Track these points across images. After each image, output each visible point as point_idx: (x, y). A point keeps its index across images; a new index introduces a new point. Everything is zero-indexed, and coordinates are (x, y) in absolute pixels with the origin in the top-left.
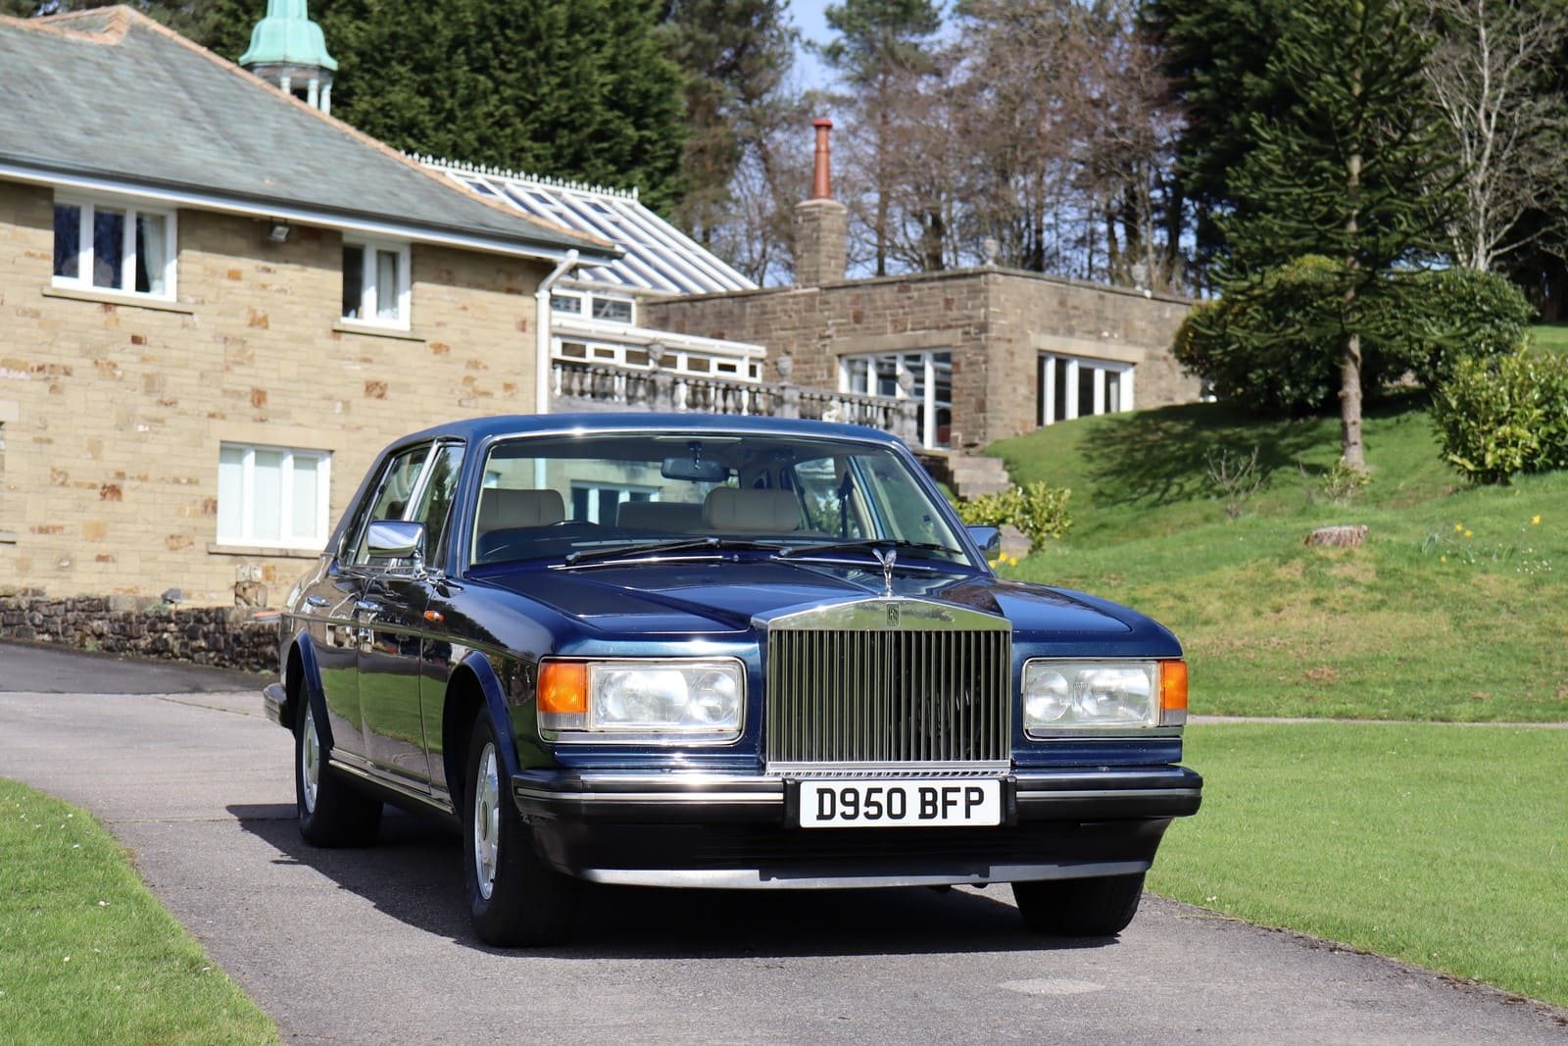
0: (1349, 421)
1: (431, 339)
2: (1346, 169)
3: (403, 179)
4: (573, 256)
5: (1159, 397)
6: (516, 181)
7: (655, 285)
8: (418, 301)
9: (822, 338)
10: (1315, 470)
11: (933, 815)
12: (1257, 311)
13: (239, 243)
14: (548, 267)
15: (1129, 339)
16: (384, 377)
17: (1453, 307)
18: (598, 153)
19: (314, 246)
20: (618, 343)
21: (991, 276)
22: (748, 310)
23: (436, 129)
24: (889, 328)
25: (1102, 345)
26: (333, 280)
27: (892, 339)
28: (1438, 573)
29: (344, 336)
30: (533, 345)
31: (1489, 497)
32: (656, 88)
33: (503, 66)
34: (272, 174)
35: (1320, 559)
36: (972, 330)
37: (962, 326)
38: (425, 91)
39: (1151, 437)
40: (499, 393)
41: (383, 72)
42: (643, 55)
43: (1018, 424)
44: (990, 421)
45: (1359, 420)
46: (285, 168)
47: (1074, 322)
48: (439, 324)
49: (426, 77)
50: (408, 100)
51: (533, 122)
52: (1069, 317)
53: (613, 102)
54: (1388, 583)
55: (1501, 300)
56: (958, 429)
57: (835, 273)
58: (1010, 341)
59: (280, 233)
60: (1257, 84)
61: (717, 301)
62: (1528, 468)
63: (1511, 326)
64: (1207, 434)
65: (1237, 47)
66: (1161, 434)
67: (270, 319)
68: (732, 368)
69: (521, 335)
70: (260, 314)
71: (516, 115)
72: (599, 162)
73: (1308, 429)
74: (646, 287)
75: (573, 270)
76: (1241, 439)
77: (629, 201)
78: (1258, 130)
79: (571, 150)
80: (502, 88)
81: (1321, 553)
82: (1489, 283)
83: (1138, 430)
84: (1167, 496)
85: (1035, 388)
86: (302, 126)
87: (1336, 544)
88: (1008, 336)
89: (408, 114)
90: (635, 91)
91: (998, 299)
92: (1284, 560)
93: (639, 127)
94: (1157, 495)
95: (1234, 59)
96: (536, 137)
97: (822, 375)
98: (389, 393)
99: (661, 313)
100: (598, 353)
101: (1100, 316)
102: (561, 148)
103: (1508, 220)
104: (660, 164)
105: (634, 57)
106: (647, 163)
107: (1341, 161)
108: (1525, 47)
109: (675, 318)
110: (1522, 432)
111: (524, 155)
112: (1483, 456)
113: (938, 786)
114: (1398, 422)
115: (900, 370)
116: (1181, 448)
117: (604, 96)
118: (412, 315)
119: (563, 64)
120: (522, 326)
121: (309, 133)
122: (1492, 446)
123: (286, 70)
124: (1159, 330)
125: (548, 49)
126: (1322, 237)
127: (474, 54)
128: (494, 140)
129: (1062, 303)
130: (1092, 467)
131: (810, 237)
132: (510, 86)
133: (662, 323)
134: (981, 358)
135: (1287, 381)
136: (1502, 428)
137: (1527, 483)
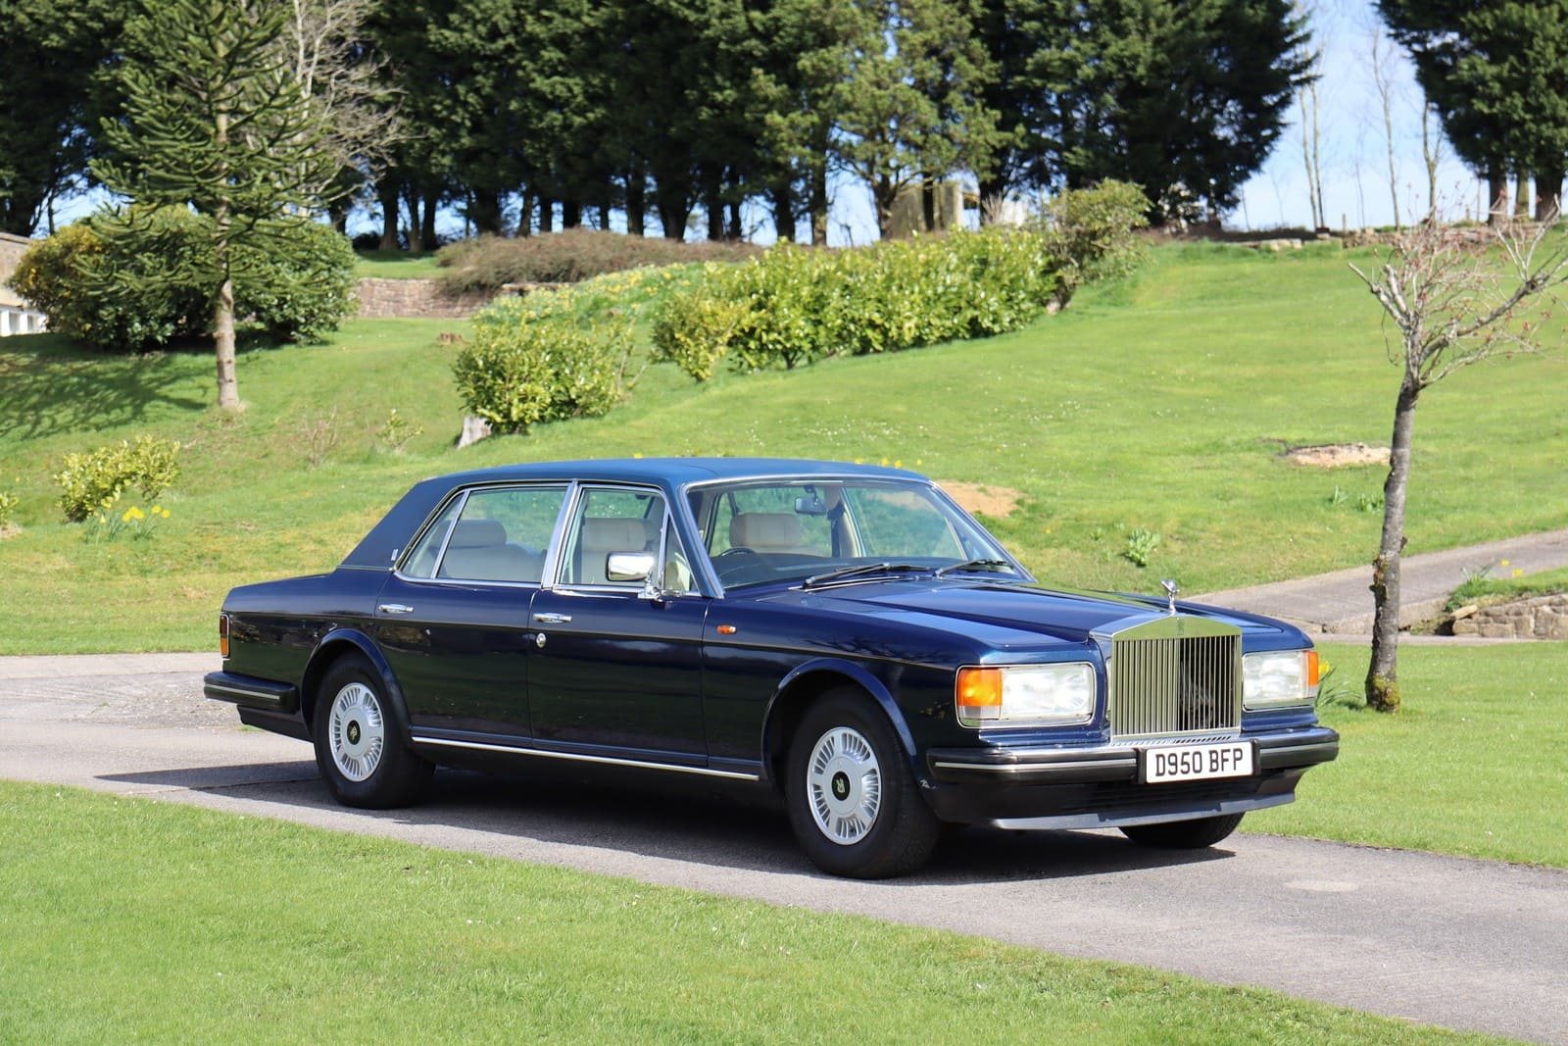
0: (225, 360)
2: (216, 126)
10: (192, 405)
11: (1217, 770)
45: (233, 359)
62: (543, 420)
64: (56, 367)
73: (160, 365)
76: (96, 373)
84: (39, 429)
94: (28, 427)
107: (209, 118)
110: (539, 389)
112: (508, 409)
113: (1219, 747)
116: (35, 382)
122: (516, 401)
126: (202, 189)
135: (137, 319)
136: (524, 386)
137: (542, 433)
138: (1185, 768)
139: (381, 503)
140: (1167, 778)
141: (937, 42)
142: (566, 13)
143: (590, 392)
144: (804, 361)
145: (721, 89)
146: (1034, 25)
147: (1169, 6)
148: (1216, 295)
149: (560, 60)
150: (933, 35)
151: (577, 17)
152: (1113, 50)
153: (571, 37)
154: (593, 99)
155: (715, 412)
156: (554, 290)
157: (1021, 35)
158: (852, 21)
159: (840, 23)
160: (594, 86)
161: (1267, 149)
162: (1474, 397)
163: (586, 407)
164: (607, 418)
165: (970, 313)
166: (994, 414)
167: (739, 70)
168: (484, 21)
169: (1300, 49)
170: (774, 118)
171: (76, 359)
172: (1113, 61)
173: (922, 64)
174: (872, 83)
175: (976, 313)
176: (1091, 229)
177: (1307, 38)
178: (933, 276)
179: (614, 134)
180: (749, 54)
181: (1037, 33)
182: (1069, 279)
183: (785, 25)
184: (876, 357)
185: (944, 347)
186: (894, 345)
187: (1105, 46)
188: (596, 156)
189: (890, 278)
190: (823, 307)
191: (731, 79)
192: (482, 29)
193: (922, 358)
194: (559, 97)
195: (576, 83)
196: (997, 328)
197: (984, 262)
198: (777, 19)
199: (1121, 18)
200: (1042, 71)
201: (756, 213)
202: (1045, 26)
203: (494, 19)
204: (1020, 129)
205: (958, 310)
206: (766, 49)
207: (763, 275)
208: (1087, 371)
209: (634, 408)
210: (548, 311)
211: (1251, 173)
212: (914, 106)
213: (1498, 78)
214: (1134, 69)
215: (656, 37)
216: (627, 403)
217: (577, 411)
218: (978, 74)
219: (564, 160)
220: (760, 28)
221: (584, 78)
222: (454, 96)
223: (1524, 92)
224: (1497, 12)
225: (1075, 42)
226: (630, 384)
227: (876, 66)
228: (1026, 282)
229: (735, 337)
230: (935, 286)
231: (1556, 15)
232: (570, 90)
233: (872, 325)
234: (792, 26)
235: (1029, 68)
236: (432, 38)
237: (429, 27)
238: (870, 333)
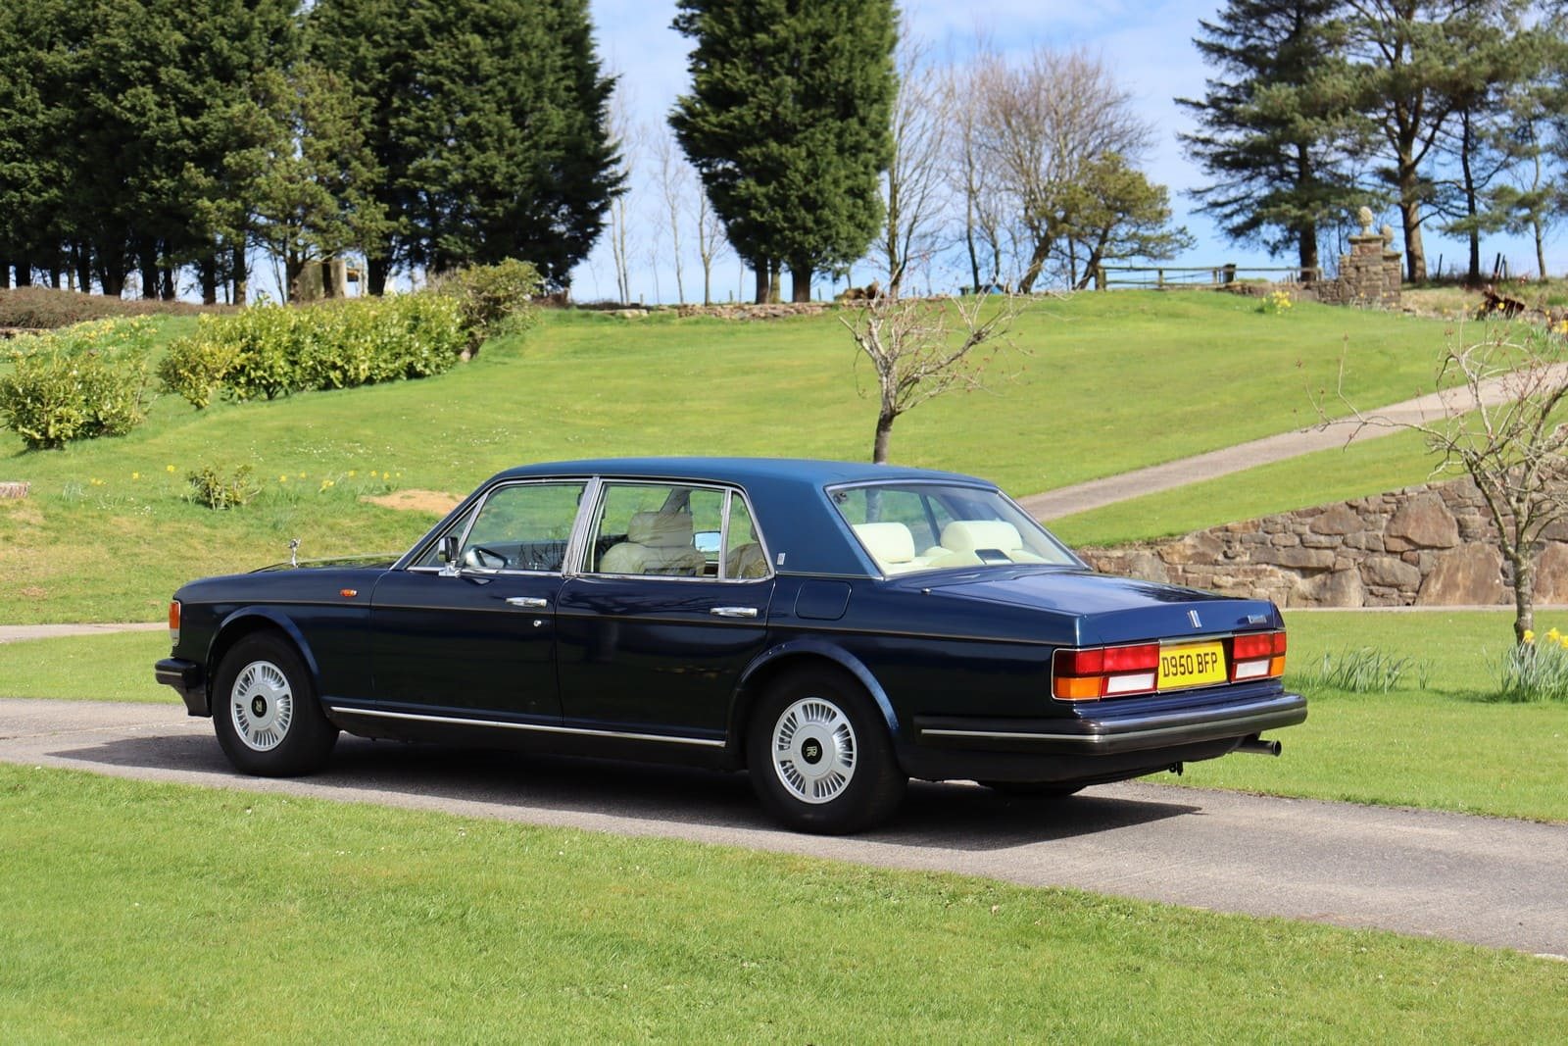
31: (48, 458)
62: (75, 438)
110: (73, 412)
112: (46, 428)
122: (53, 421)
136: (60, 409)
137: (75, 449)
141: (337, 149)
142: (22, 111)
143: (116, 415)
144: (282, 393)
145: (158, 178)
146: (414, 139)
147: (518, 130)
148: (586, 351)
149: (17, 149)
150: (334, 143)
151: (33, 115)
152: (475, 161)
153: (27, 130)
154: (48, 181)
155: (217, 433)
156: (36, 334)
157: (405, 147)
158: (268, 129)
159: (258, 130)
160: (48, 171)
161: (591, 242)
162: (801, 430)
163: (112, 427)
164: (129, 437)
165: (408, 359)
166: (443, 438)
167: (172, 164)
169: (613, 168)
170: (205, 203)
172: (477, 170)
173: (324, 165)
174: (284, 178)
175: (413, 359)
176: (497, 295)
177: (617, 161)
178: (380, 328)
179: (65, 210)
180: (181, 151)
181: (416, 145)
182: (479, 335)
183: (212, 130)
184: (337, 391)
185: (386, 386)
186: (350, 383)
187: (469, 158)
188: (50, 228)
189: (349, 329)
190: (299, 350)
191: (165, 170)
193: (373, 394)
194: (17, 179)
195: (31, 168)
196: (428, 372)
197: (416, 319)
198: (205, 125)
199: (481, 137)
200: (421, 175)
201: (186, 279)
202: (422, 141)
204: (403, 219)
205: (398, 356)
206: (196, 148)
207: (250, 324)
208: (508, 405)
209: (151, 429)
210: (33, 351)
211: (579, 260)
212: (319, 198)
213: (766, 196)
214: (492, 177)
215: (101, 133)
216: (143, 425)
217: (104, 431)
218: (369, 175)
219: (20, 228)
220: (191, 131)
221: (38, 164)
223: (783, 208)
224: (764, 149)
225: (445, 154)
226: (146, 410)
227: (288, 165)
228: (449, 336)
229: (229, 373)
230: (383, 336)
231: (804, 154)
232: (27, 174)
233: (334, 367)
234: (218, 131)
235: (410, 172)
238: (332, 374)
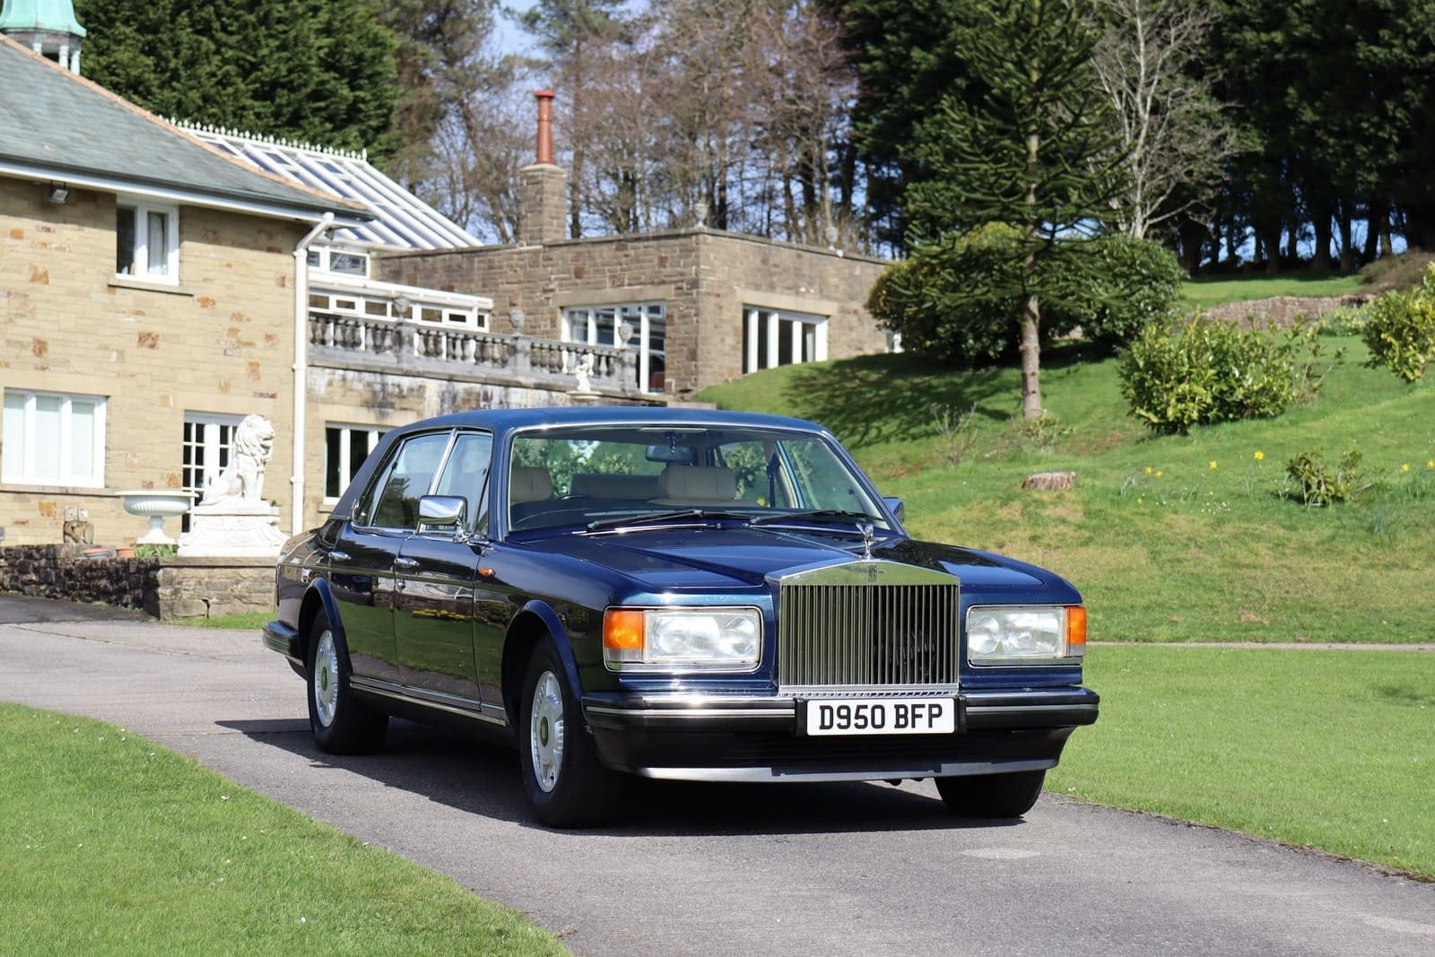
0: (1029, 372)
1: (199, 294)
2: (1026, 147)
3: (169, 145)
4: (329, 219)
5: (850, 347)
6: (253, 141)
7: (388, 241)
8: (185, 259)
9: (545, 291)
10: (1001, 416)
11: (905, 725)
12: (950, 274)
13: (22, 204)
14: (305, 228)
15: (824, 295)
16: (155, 329)
17: (1116, 270)
18: (316, 111)
19: (90, 207)
20: (358, 295)
21: (701, 237)
22: (476, 265)
23: (161, 86)
24: (608, 283)
25: (800, 299)
26: (107, 239)
27: (610, 293)
28: (1136, 514)
29: (118, 290)
30: (292, 300)
31: (1170, 445)
32: (369, 52)
33: (224, 28)
34: (49, 141)
35: (1036, 501)
36: (684, 285)
37: (675, 282)
38: (150, 50)
39: (848, 385)
40: (261, 344)
41: (108, 32)
42: (357, 21)
43: (725, 371)
44: (701, 369)
45: (1038, 372)
46: (61, 135)
47: (775, 279)
48: (205, 280)
49: (150, 37)
50: (134, 59)
51: (254, 82)
52: (771, 274)
53: (327, 66)
54: (1095, 522)
55: (1157, 264)
56: (672, 375)
57: (556, 232)
58: (718, 296)
59: (60, 196)
60: (924, 58)
61: (447, 257)
62: (1203, 421)
63: (1167, 287)
64: (899, 382)
65: (905, 24)
66: (857, 381)
67: (50, 275)
68: (462, 319)
69: (281, 289)
70: (41, 270)
71: (238, 75)
72: (317, 121)
73: (989, 379)
74: (380, 243)
75: (330, 230)
76: (930, 387)
77: (358, 161)
78: (949, 111)
79: (290, 109)
80: (223, 50)
81: (1036, 496)
82: (1147, 249)
83: (837, 378)
84: (866, 439)
85: (740, 338)
86: (74, 95)
87: (1050, 488)
88: (717, 291)
89: (134, 72)
90: (349, 54)
91: (707, 257)
92: (1005, 502)
93: (353, 89)
94: (857, 438)
95: (904, 35)
96: (256, 96)
97: (545, 325)
98: (160, 344)
99: (395, 267)
100: (340, 304)
101: (798, 273)
102: (280, 106)
103: (1162, 193)
104: (374, 123)
105: (348, 22)
106: (362, 122)
107: (1021, 140)
108: (1176, 39)
109: (408, 270)
110: (1199, 389)
111: (245, 113)
112: (1165, 410)
113: (909, 703)
114: (1069, 372)
115: (618, 322)
116: (877, 395)
117: (320, 58)
118: (181, 271)
119: (281, 27)
120: (282, 282)
121: (80, 101)
122: (1173, 401)
123: (38, 37)
124: (850, 286)
125: (267, 14)
126: (1005, 208)
127: (196, 17)
128: (218, 98)
129: (765, 261)
130: (797, 412)
131: (535, 198)
132: (231, 48)
133: (395, 276)
134: (693, 311)
135: (970, 335)
136: (1183, 386)
137: (1203, 433)
138: (861, 722)
139: (986, 498)
140: (835, 731)
143: (1257, 392)
155: (1406, 413)
163: (1255, 407)
164: (1279, 420)
168: (1414, 36)
171: (918, 374)
192: (1412, 43)
203: (1425, 32)
209: (1315, 408)
216: (1305, 405)
217: (1248, 412)
222: (1383, 113)
226: (1316, 385)
236: (1361, 55)
237: (1359, 44)
